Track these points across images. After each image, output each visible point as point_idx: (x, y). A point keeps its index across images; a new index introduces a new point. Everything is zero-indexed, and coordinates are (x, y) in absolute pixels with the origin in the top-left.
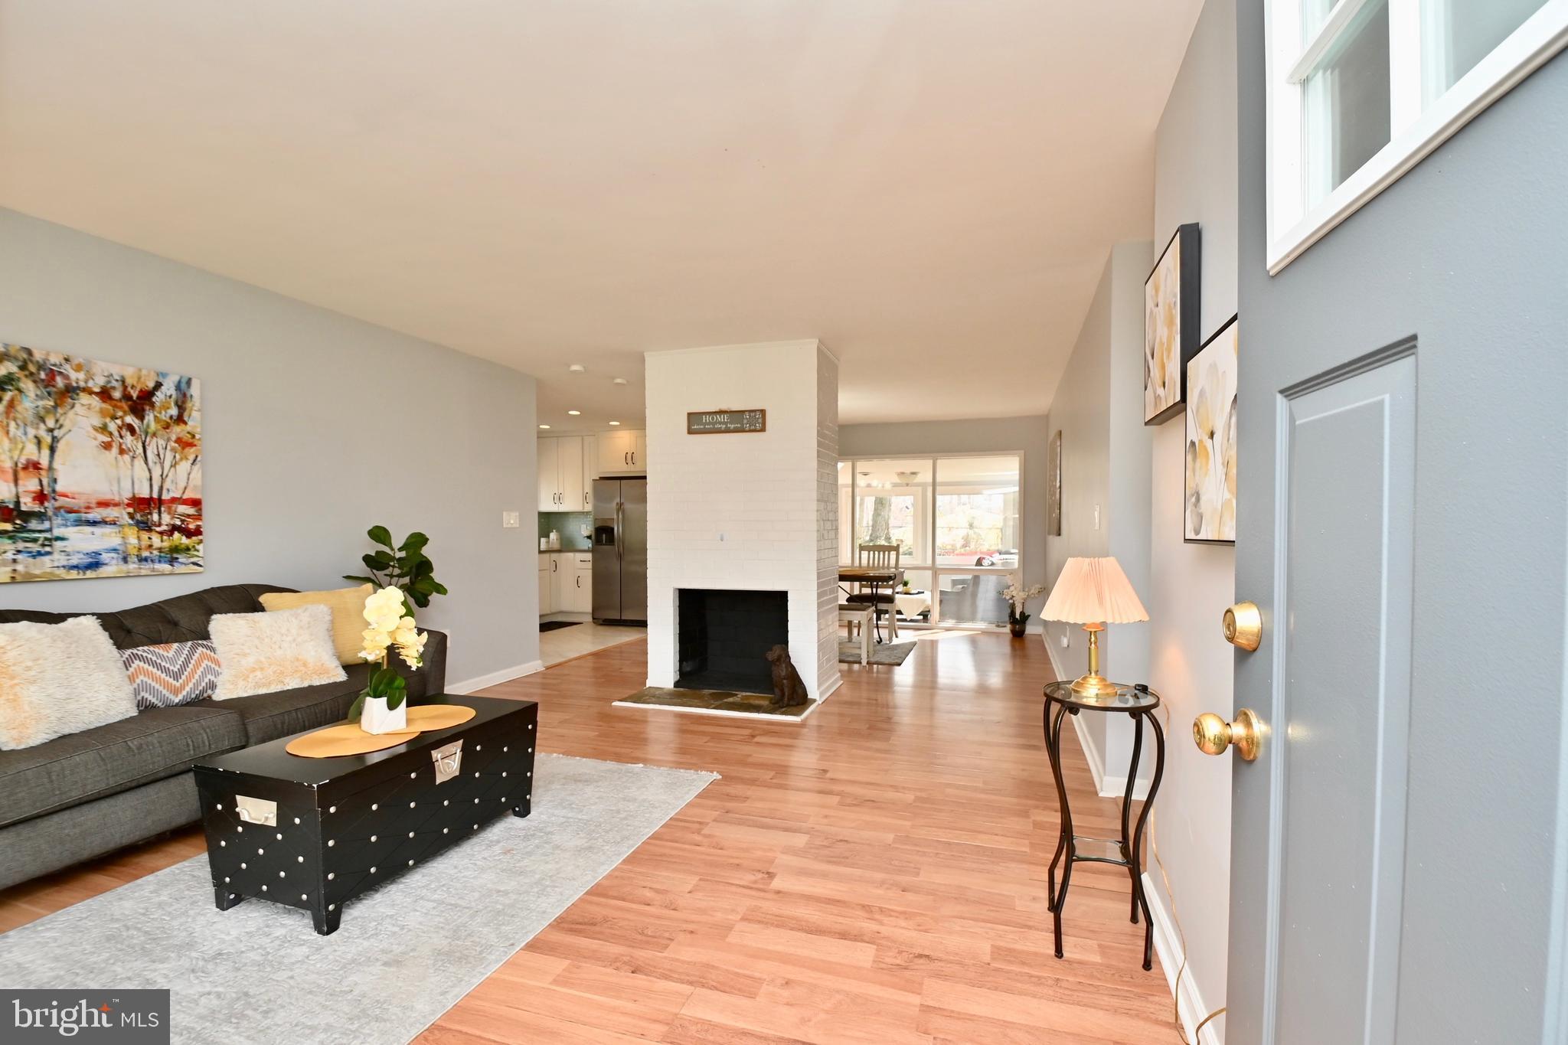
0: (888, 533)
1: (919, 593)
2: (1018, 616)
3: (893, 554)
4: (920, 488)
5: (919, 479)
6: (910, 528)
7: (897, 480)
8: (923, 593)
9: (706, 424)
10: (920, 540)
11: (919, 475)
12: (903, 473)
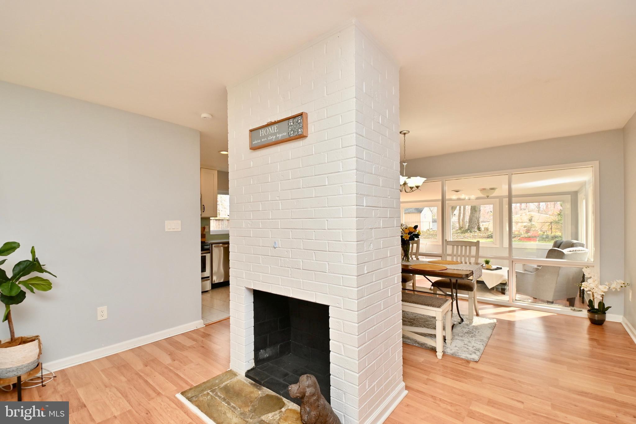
0: (479, 226)
1: (498, 269)
2: (596, 307)
3: (474, 249)
4: (498, 200)
5: (496, 193)
6: (492, 222)
7: (480, 195)
8: (501, 268)
9: (263, 137)
10: (498, 229)
11: (496, 191)
12: (484, 189)
